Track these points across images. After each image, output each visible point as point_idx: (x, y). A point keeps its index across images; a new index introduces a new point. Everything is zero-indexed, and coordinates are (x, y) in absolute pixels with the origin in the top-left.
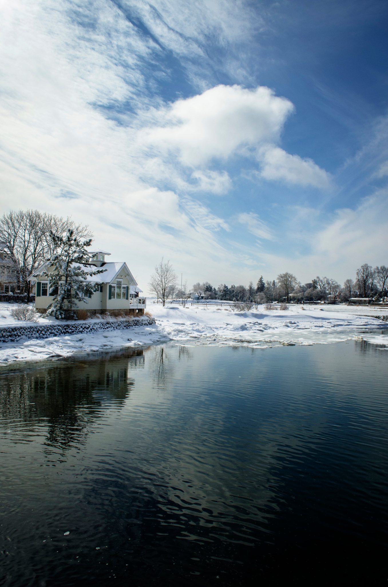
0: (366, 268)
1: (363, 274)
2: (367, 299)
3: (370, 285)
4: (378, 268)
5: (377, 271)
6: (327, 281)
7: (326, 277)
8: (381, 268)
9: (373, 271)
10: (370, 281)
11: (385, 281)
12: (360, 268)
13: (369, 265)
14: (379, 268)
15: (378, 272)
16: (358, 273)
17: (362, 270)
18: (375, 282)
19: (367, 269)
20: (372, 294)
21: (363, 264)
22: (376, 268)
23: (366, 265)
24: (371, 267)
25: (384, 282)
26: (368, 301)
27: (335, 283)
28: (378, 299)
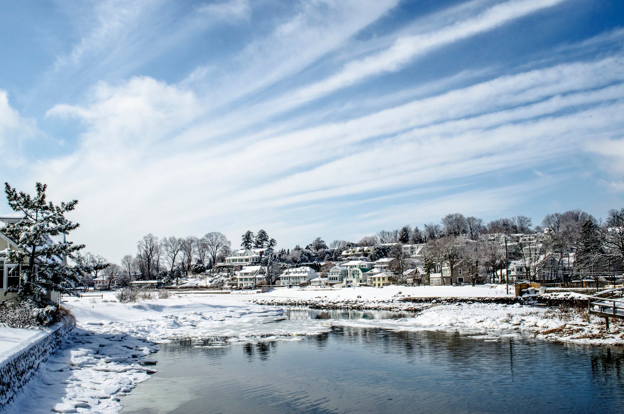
0: (150, 239)
1: (147, 247)
2: (156, 281)
3: (155, 263)
4: (165, 239)
5: (164, 243)
6: (91, 258)
7: (89, 253)
8: (170, 239)
9: (159, 244)
10: (155, 257)
11: (175, 256)
12: (141, 239)
13: (154, 235)
14: (168, 240)
15: (166, 245)
16: (139, 246)
17: (145, 243)
18: (162, 259)
19: (151, 241)
20: (160, 274)
21: (146, 234)
22: (163, 239)
23: (150, 235)
24: (157, 238)
25: (174, 258)
26: (156, 284)
27: (103, 260)
28: (169, 281)
